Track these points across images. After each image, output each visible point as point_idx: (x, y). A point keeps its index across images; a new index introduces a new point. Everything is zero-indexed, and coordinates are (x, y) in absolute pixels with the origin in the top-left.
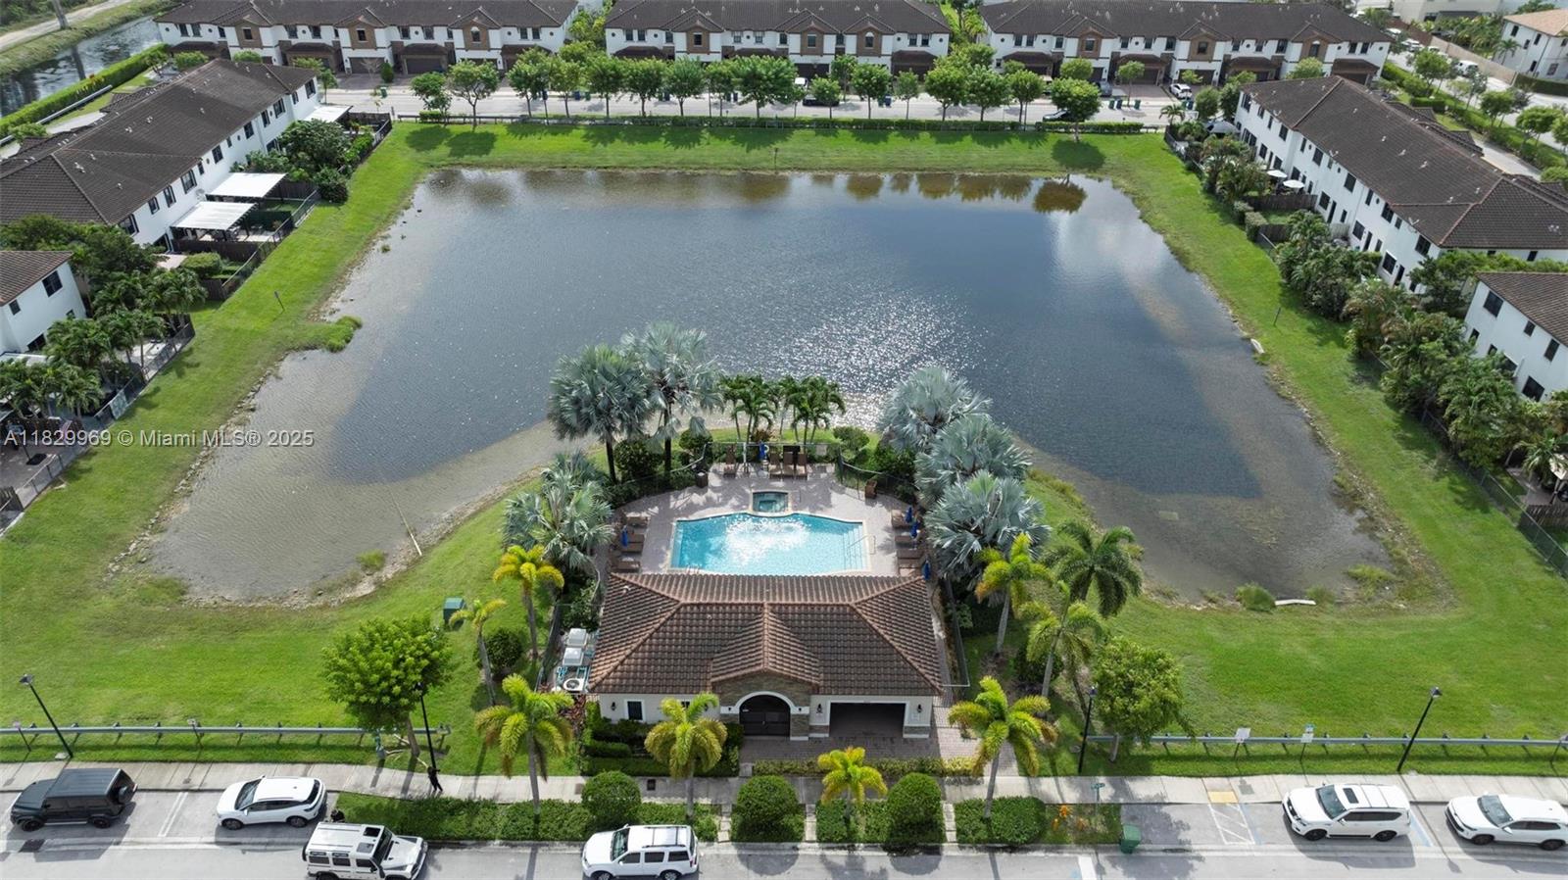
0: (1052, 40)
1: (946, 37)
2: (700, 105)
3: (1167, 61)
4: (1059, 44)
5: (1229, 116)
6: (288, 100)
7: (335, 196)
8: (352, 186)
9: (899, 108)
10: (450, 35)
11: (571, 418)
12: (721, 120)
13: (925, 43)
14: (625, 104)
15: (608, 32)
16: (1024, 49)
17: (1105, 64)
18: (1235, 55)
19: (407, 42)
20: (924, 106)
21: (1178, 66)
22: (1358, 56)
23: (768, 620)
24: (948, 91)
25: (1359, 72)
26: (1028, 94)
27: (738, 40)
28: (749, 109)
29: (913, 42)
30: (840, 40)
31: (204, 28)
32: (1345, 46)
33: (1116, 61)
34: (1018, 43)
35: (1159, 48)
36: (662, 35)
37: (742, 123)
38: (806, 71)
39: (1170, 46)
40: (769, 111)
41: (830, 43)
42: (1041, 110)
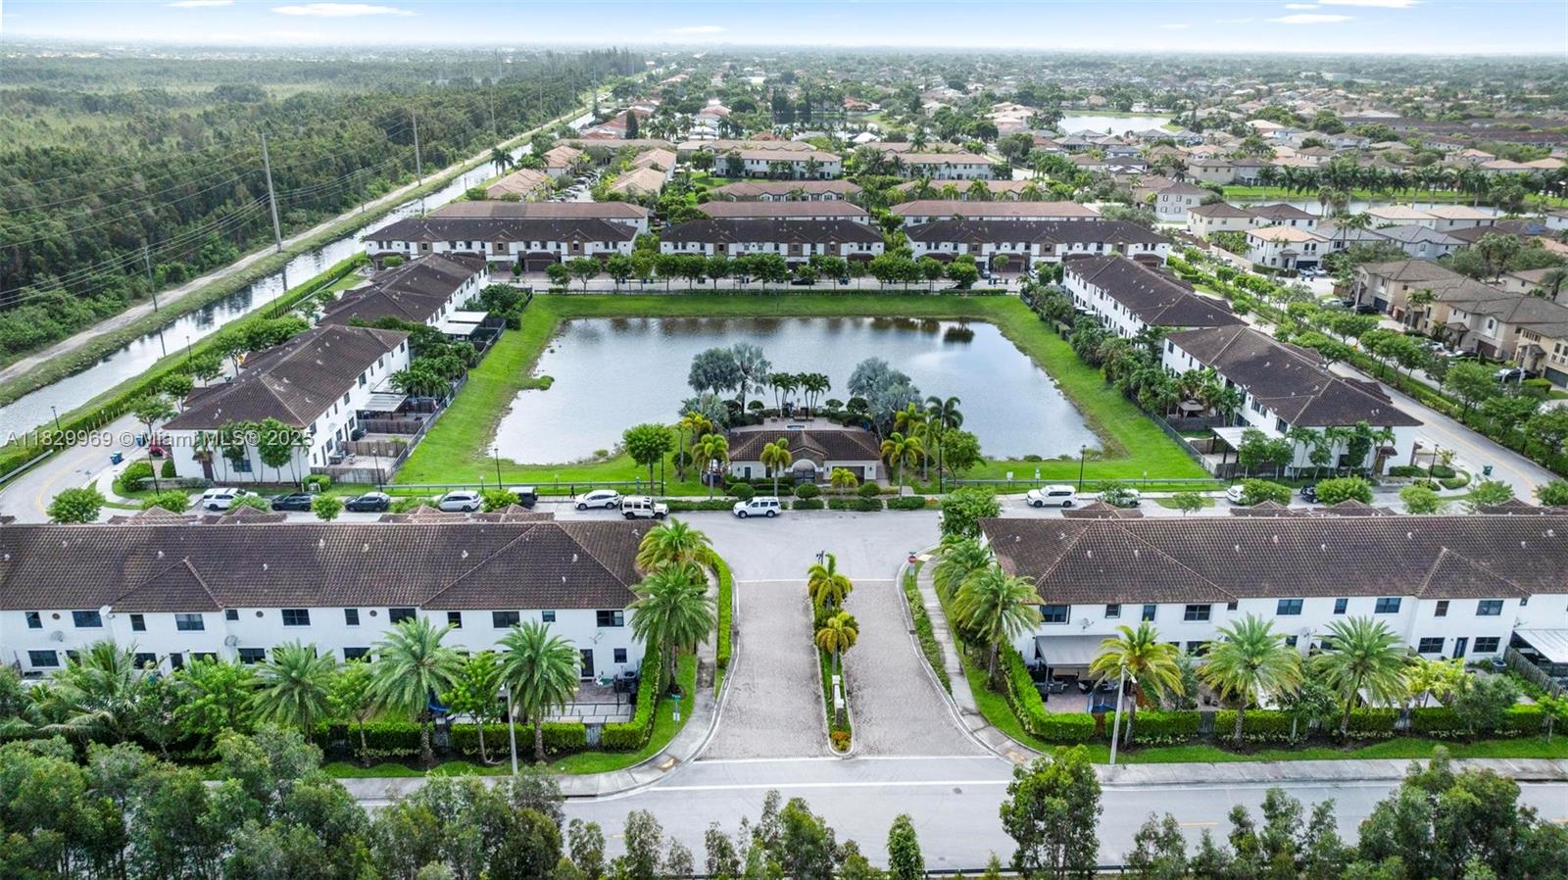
0: (951, 245)
1: (882, 245)
2: (726, 283)
3: (1027, 258)
4: (955, 248)
5: (1060, 281)
6: (476, 276)
7: (514, 325)
8: (523, 317)
9: (855, 284)
10: (558, 247)
11: (703, 379)
12: (741, 292)
13: (869, 248)
14: (680, 283)
15: (662, 244)
16: (933, 251)
17: (986, 259)
18: (1070, 253)
19: (528, 252)
20: (870, 283)
21: (1034, 260)
22: (1149, 252)
23: (804, 436)
24: (882, 272)
25: (1152, 262)
26: (933, 274)
27: (747, 248)
28: (759, 285)
29: (861, 248)
30: (814, 247)
31: (395, 243)
32: (1141, 245)
33: (992, 256)
34: (929, 248)
35: (1020, 248)
36: (697, 245)
37: (755, 293)
38: (792, 265)
39: (1028, 247)
40: (772, 285)
41: (807, 248)
42: (942, 284)
